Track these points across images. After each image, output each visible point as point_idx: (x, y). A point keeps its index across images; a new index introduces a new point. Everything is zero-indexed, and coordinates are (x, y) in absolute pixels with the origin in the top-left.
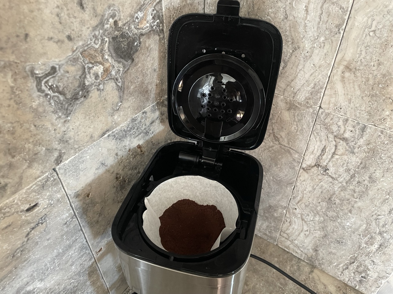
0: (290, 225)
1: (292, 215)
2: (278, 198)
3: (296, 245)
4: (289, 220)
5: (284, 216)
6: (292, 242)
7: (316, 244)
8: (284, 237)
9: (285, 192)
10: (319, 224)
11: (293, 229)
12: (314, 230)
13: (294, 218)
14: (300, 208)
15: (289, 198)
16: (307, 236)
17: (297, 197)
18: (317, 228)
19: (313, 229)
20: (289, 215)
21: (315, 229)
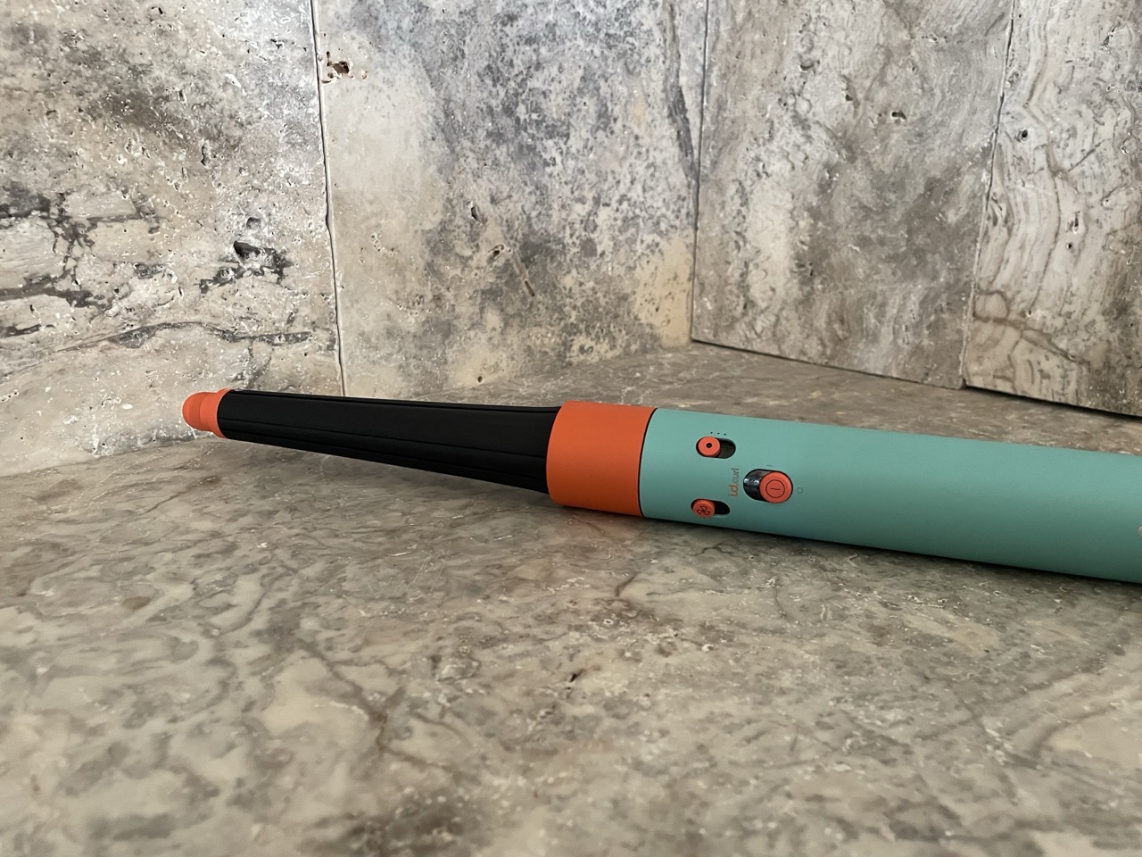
0: (1010, 231)
1: (1012, 177)
2: (956, 123)
3: (1040, 332)
4: (1001, 215)
5: (984, 198)
6: (1021, 325)
7: (1116, 274)
8: (986, 320)
9: (980, 73)
10: (1117, 149)
11: (1022, 247)
12: (1102, 200)
13: (1020, 186)
14: (1042, 118)
15: (996, 97)
16: (1080, 251)
17: (1025, 70)
18: (1114, 178)
19: (1100, 195)
20: (1003, 180)
21: (1108, 189)
